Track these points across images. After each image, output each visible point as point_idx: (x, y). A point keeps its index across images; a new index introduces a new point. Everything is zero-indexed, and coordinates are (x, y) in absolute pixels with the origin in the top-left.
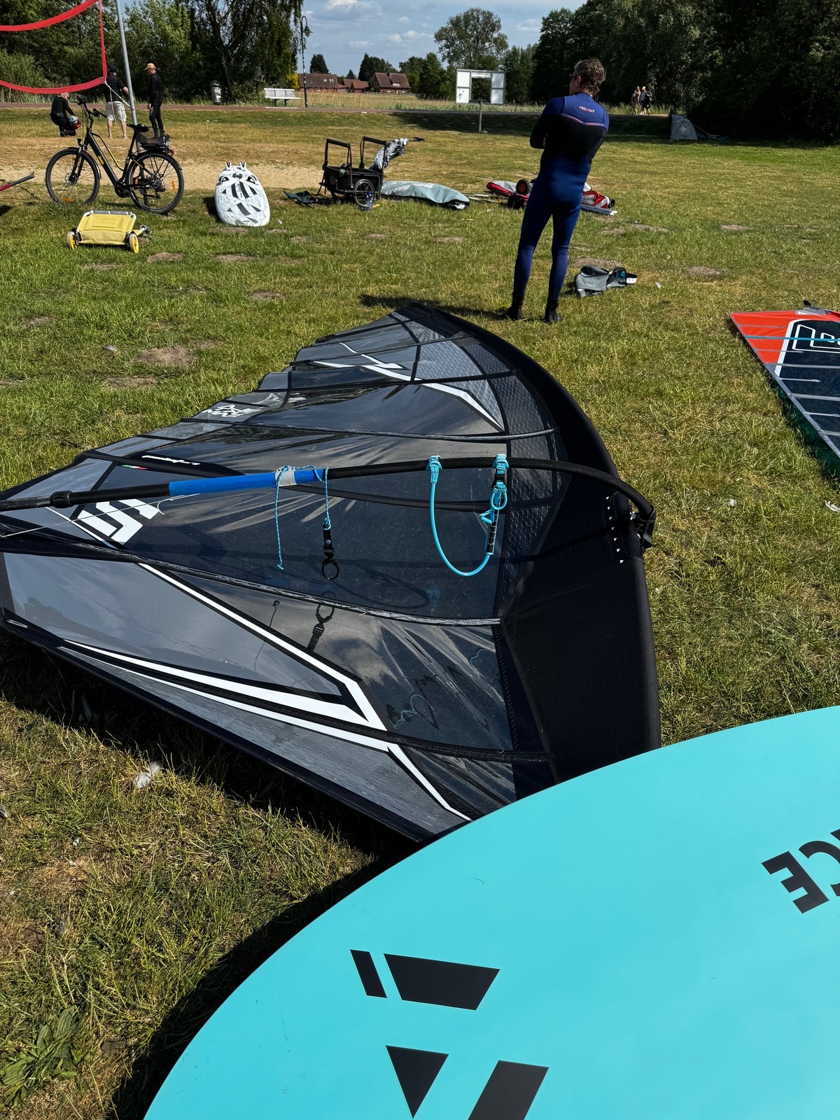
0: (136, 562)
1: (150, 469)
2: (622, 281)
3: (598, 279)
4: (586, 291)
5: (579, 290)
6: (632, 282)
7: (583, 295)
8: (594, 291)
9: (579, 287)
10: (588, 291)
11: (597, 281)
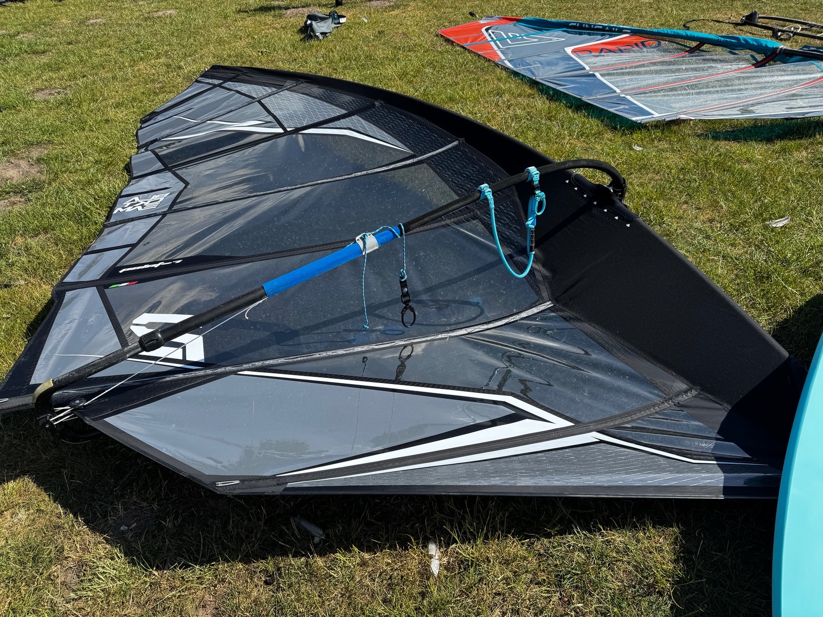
0: (235, 373)
1: (141, 281)
2: (336, 22)
3: (325, 23)
4: (322, 33)
5: (317, 34)
6: (344, 21)
7: (321, 37)
8: (326, 33)
9: (316, 31)
10: (323, 34)
11: (325, 24)
